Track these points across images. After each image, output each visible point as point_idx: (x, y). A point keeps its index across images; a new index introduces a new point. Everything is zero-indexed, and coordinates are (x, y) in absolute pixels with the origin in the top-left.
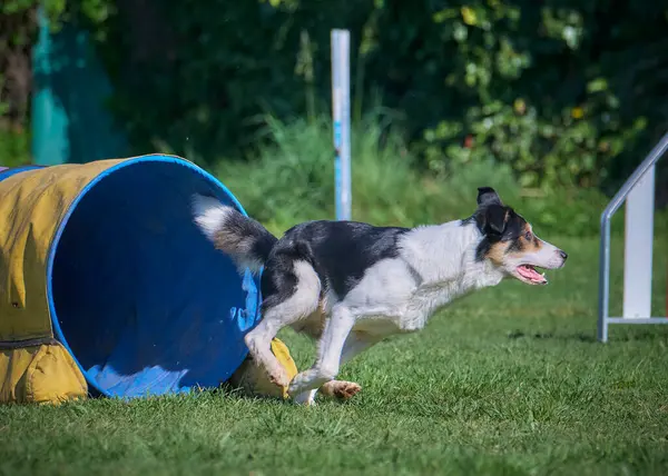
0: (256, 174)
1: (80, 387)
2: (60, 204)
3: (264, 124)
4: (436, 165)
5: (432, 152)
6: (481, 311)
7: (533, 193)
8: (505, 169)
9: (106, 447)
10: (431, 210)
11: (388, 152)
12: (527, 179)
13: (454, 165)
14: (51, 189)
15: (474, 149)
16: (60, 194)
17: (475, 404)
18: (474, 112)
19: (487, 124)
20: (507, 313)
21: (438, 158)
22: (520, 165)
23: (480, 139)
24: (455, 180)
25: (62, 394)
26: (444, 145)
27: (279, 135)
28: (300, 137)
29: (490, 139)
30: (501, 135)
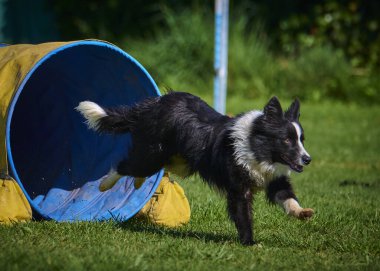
0: (152, 48)
1: (27, 212)
2: (18, 75)
3: (159, 12)
4: (289, 48)
5: (286, 38)
6: (323, 163)
7: (360, 72)
8: (340, 53)
9: (49, 262)
10: (283, 82)
11: (253, 37)
12: (355, 62)
13: (302, 48)
14: (12, 63)
15: (317, 36)
16: (19, 66)
17: (323, 238)
18: (318, 9)
19: (328, 19)
20: (342, 166)
21: (289, 42)
22: (352, 50)
23: (322, 30)
24: (302, 60)
25: (13, 217)
26: (294, 33)
27: (171, 20)
28: (187, 22)
29: (329, 30)
30: (337, 27)
